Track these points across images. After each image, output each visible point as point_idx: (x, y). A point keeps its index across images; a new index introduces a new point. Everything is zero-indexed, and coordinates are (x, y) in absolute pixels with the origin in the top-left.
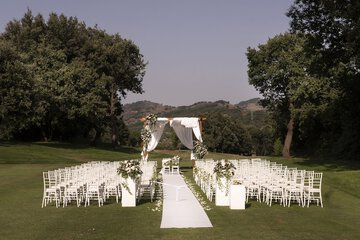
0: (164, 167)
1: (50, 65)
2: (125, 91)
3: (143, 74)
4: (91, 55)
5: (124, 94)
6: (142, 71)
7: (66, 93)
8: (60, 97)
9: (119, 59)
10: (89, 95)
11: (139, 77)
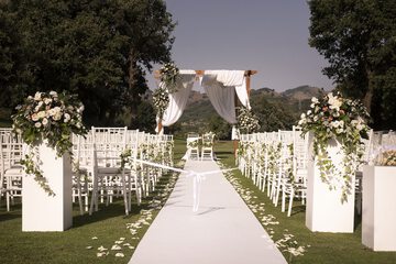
0: (190, 149)
1: (47, 20)
2: (151, 63)
3: (172, 41)
4: (104, 11)
5: (149, 67)
6: (170, 38)
7: (66, 55)
8: (58, 61)
9: (140, 17)
10: (97, 60)
11: (167, 44)
